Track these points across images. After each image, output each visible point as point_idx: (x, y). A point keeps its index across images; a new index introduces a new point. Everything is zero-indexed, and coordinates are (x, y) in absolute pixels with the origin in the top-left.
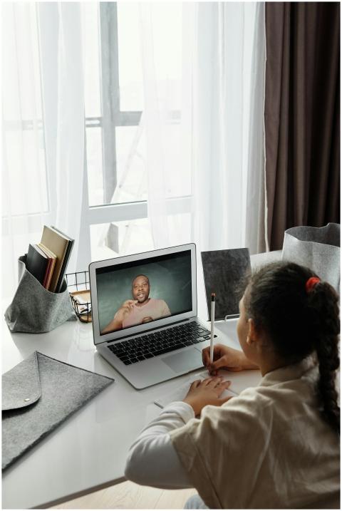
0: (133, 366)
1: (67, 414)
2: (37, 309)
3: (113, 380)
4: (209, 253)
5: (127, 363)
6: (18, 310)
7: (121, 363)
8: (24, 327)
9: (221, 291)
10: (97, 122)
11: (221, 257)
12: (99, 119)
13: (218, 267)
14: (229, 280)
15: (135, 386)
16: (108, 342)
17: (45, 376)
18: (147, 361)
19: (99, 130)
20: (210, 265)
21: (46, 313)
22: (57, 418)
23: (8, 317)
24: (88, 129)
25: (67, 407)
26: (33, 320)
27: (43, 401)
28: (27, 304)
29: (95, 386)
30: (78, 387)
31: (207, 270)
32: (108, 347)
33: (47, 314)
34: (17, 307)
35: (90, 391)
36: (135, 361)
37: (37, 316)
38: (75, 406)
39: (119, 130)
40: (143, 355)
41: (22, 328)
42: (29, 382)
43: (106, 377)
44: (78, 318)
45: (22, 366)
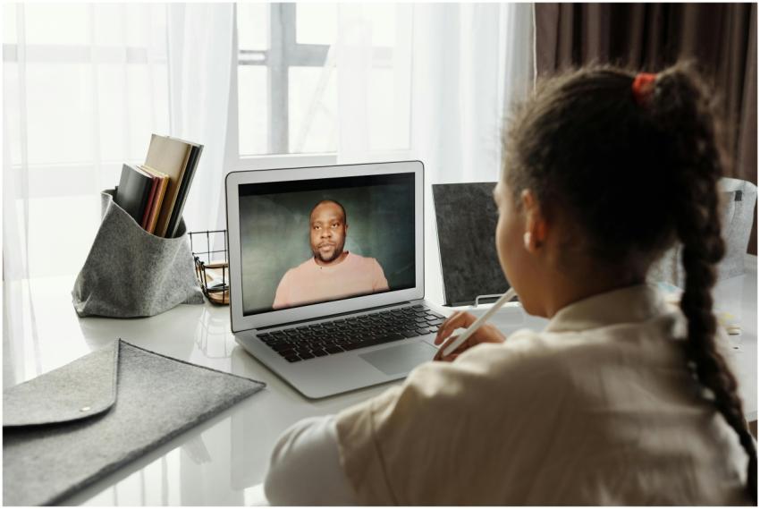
0: (303, 364)
1: (163, 434)
2: (128, 273)
3: (264, 384)
4: (447, 187)
5: (291, 358)
6: (95, 278)
7: (282, 360)
8: (104, 307)
9: (468, 254)
10: (261, 57)
11: (468, 194)
12: (263, 52)
13: (462, 211)
14: (482, 236)
15: (305, 393)
16: (258, 329)
17: (129, 377)
18: (331, 358)
19: (263, 70)
20: (448, 207)
21: (145, 277)
22: (142, 439)
23: (77, 295)
24: (241, 68)
25: (166, 423)
26: (120, 294)
27: (118, 412)
28: (112, 267)
29: (227, 391)
30: (192, 392)
31: (442, 216)
32: (258, 336)
33: (146, 281)
34: (94, 274)
35: (214, 400)
36: (307, 356)
37: (129, 285)
38: (182, 422)
39: (294, 73)
40: (324, 349)
41: (99, 309)
42: (95, 382)
43: (250, 380)
44: (204, 298)
45: (86, 360)
